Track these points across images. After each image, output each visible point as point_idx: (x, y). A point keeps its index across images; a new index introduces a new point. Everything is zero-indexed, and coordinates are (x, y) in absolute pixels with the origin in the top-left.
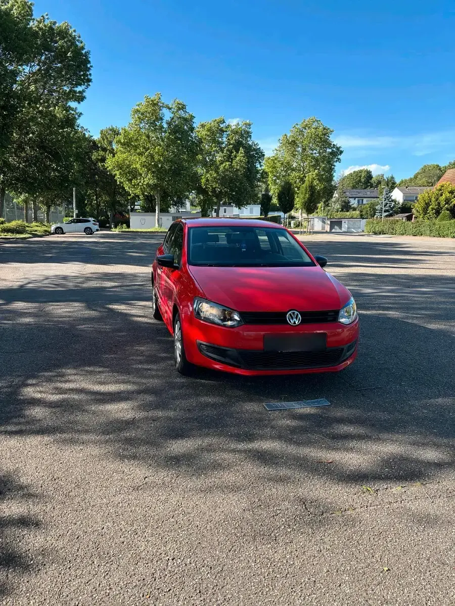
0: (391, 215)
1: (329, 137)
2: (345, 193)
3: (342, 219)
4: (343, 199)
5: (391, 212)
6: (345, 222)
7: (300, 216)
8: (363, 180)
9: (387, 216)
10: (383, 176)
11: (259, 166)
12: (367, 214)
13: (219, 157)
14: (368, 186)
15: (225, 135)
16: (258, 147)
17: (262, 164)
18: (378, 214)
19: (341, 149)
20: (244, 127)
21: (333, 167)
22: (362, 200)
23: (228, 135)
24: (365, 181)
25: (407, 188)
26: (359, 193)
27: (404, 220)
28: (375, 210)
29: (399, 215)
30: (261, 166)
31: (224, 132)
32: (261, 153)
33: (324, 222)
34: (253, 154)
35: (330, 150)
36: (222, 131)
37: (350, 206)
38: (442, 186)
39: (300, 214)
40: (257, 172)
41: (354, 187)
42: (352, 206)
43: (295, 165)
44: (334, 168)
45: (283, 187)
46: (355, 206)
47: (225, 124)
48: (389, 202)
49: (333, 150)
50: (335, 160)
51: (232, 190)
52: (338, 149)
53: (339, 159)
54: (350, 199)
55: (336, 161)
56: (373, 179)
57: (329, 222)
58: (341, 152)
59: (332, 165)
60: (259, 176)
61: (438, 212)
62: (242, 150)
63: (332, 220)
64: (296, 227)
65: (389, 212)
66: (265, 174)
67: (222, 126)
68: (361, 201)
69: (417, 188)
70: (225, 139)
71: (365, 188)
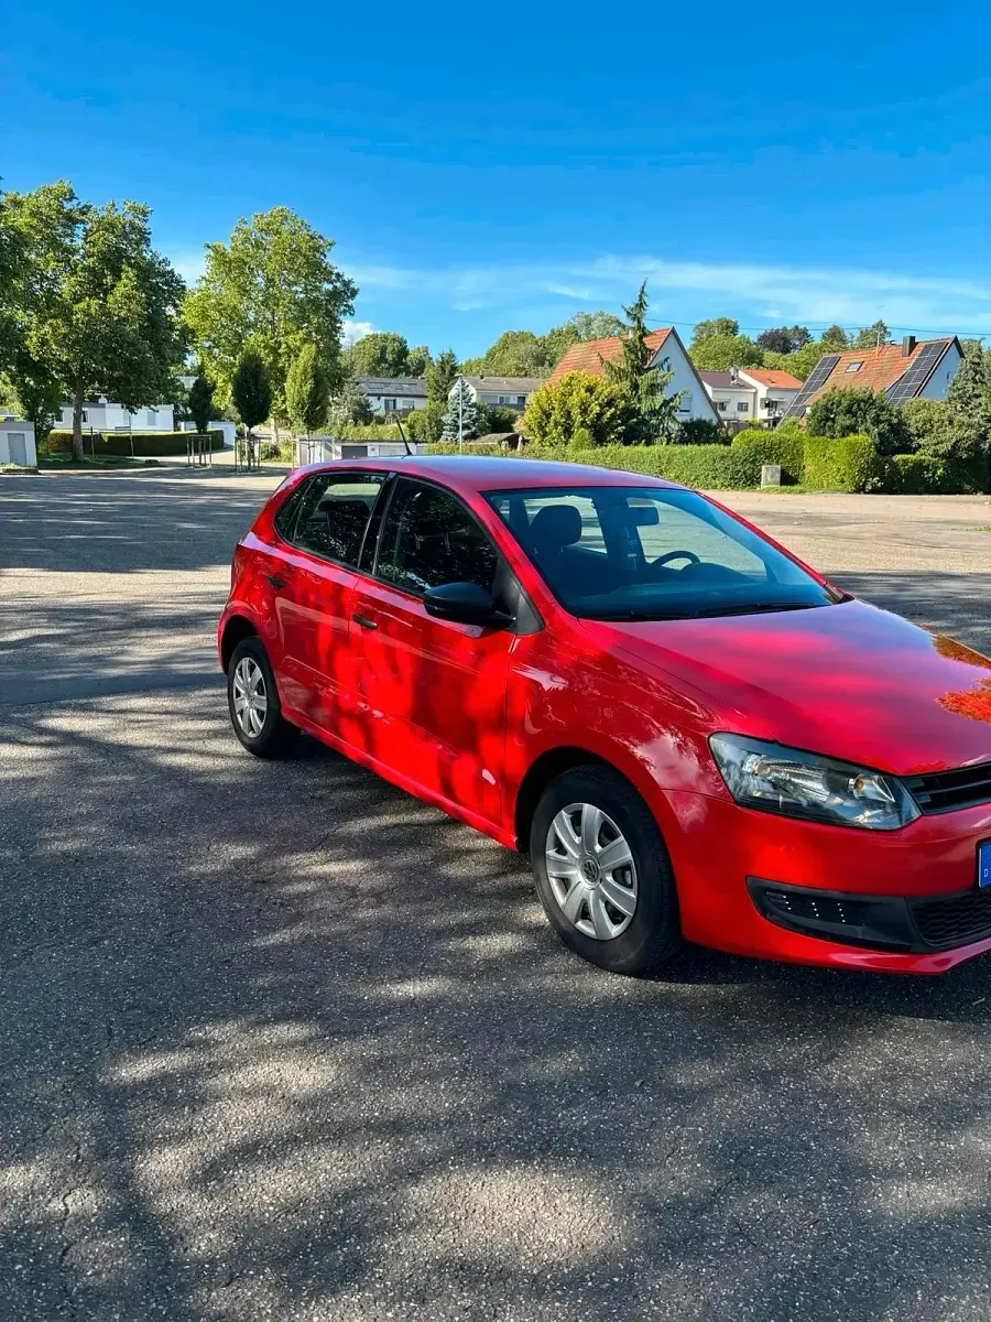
0: (473, 436)
1: (325, 256)
2: (358, 383)
3: (367, 441)
4: (355, 398)
5: (474, 429)
6: (373, 450)
7: (274, 433)
8: (389, 357)
9: (465, 438)
10: (426, 351)
11: (173, 312)
12: (425, 433)
13: (66, 287)
14: (400, 371)
15: (79, 230)
16: (168, 268)
17: (181, 309)
18: (448, 433)
19: (352, 286)
20: (129, 217)
21: (338, 325)
22: (395, 401)
23: (88, 233)
24: (394, 360)
25: (482, 377)
26: (387, 384)
27: (503, 447)
28: (440, 425)
29: (489, 436)
30: (179, 313)
31: (76, 221)
32: (178, 282)
33: (330, 449)
34: (160, 286)
35: (330, 287)
36: (70, 221)
37: (371, 414)
38: (572, 378)
39: (273, 428)
40: (171, 327)
41: (373, 372)
42: (377, 414)
43: (251, 316)
44: (340, 328)
45: (243, 368)
46: (381, 413)
47: (75, 202)
48: (468, 409)
49: (335, 287)
50: (342, 308)
51: (112, 368)
52: (346, 284)
53: (350, 307)
54: (371, 399)
55: (345, 312)
56: (408, 358)
57: (339, 449)
58: (354, 293)
59: (337, 321)
60: (175, 336)
61: (568, 432)
62: (129, 274)
63: (346, 444)
64: (267, 457)
65: (469, 428)
66: (188, 334)
67: (68, 206)
68: (391, 403)
69: (501, 379)
70: (79, 242)
71: (395, 376)
